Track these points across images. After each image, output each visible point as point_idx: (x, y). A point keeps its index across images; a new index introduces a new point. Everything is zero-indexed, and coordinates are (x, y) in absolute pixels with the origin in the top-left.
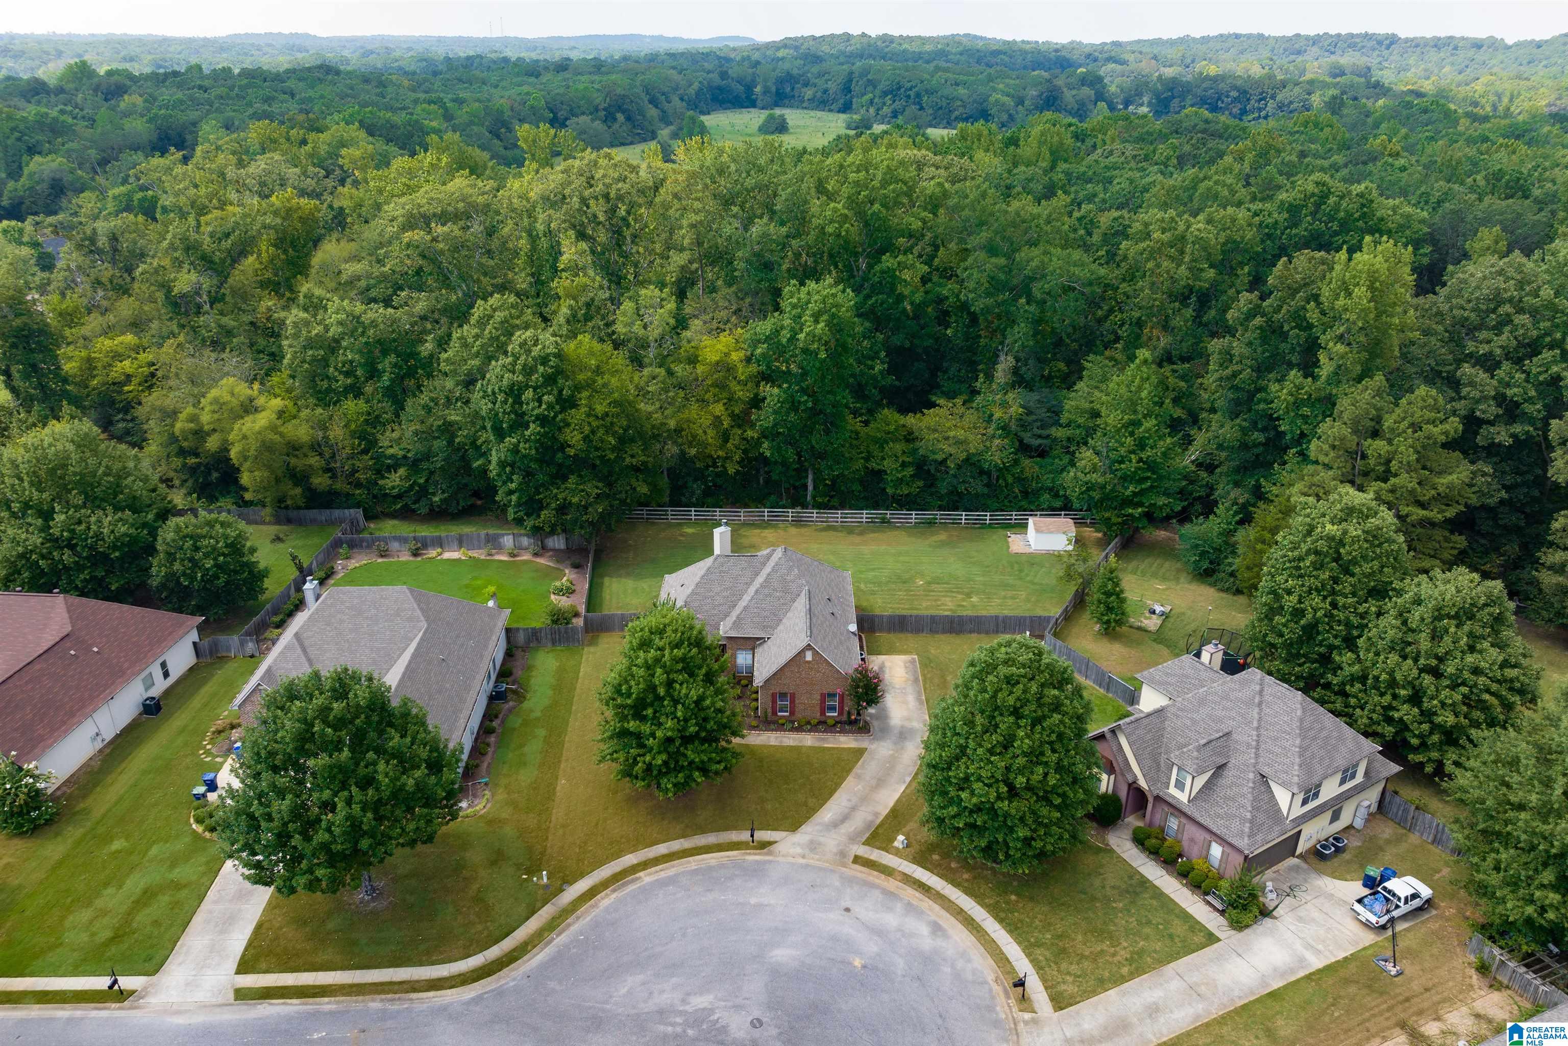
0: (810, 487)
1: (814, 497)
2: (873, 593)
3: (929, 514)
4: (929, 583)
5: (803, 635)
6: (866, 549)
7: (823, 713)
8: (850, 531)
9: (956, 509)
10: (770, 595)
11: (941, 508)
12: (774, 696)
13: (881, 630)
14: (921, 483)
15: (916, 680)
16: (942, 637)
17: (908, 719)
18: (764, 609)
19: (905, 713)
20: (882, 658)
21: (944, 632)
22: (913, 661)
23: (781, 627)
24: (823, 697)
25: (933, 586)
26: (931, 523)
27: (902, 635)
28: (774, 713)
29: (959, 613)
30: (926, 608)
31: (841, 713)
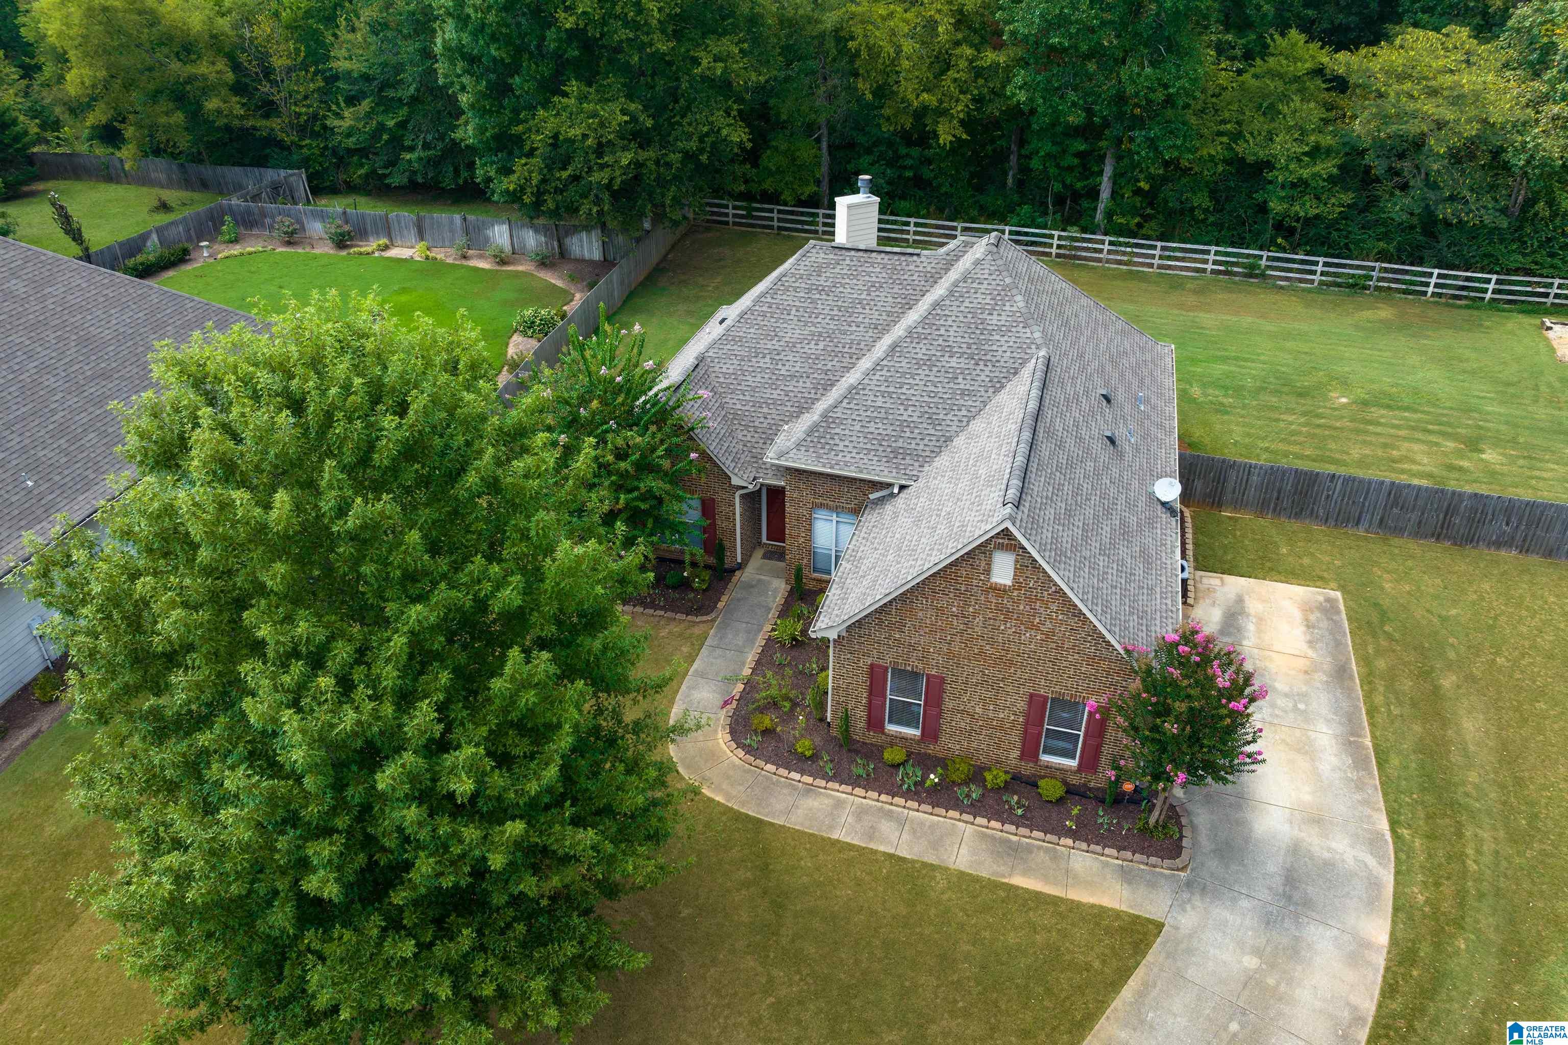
0: (1105, 194)
1: (1109, 215)
2: (1221, 409)
3: (1353, 267)
4: (1365, 403)
5: (994, 496)
6: (1207, 319)
7: (1030, 751)
8: (1176, 284)
9: (1420, 262)
10: (929, 362)
11: (1383, 256)
12: (876, 676)
13: (1238, 504)
14: (1348, 198)
15: (1340, 673)
16: (1413, 546)
17: (1317, 820)
18: (905, 403)
19: (1306, 795)
20: (1234, 585)
21: (1419, 532)
22: (1329, 608)
23: (942, 461)
24: (1036, 704)
25: (1376, 412)
26: (1356, 286)
27: (1294, 525)
28: (875, 723)
29: (1452, 485)
30: (1361, 463)
31: (1090, 763)
